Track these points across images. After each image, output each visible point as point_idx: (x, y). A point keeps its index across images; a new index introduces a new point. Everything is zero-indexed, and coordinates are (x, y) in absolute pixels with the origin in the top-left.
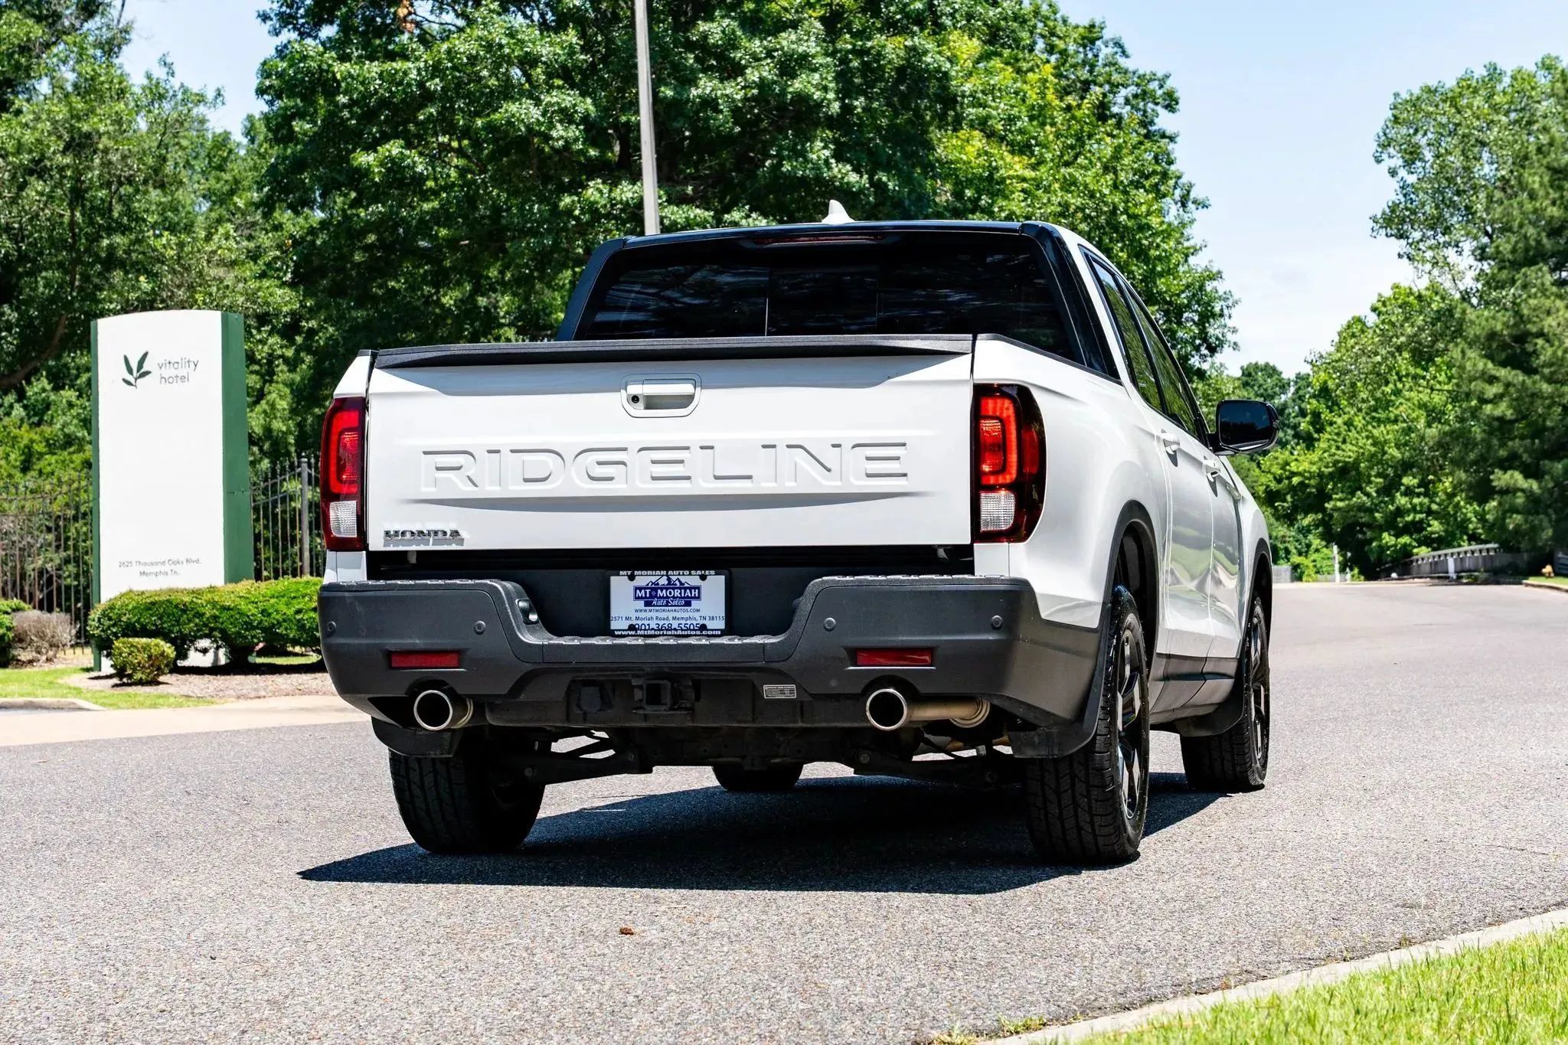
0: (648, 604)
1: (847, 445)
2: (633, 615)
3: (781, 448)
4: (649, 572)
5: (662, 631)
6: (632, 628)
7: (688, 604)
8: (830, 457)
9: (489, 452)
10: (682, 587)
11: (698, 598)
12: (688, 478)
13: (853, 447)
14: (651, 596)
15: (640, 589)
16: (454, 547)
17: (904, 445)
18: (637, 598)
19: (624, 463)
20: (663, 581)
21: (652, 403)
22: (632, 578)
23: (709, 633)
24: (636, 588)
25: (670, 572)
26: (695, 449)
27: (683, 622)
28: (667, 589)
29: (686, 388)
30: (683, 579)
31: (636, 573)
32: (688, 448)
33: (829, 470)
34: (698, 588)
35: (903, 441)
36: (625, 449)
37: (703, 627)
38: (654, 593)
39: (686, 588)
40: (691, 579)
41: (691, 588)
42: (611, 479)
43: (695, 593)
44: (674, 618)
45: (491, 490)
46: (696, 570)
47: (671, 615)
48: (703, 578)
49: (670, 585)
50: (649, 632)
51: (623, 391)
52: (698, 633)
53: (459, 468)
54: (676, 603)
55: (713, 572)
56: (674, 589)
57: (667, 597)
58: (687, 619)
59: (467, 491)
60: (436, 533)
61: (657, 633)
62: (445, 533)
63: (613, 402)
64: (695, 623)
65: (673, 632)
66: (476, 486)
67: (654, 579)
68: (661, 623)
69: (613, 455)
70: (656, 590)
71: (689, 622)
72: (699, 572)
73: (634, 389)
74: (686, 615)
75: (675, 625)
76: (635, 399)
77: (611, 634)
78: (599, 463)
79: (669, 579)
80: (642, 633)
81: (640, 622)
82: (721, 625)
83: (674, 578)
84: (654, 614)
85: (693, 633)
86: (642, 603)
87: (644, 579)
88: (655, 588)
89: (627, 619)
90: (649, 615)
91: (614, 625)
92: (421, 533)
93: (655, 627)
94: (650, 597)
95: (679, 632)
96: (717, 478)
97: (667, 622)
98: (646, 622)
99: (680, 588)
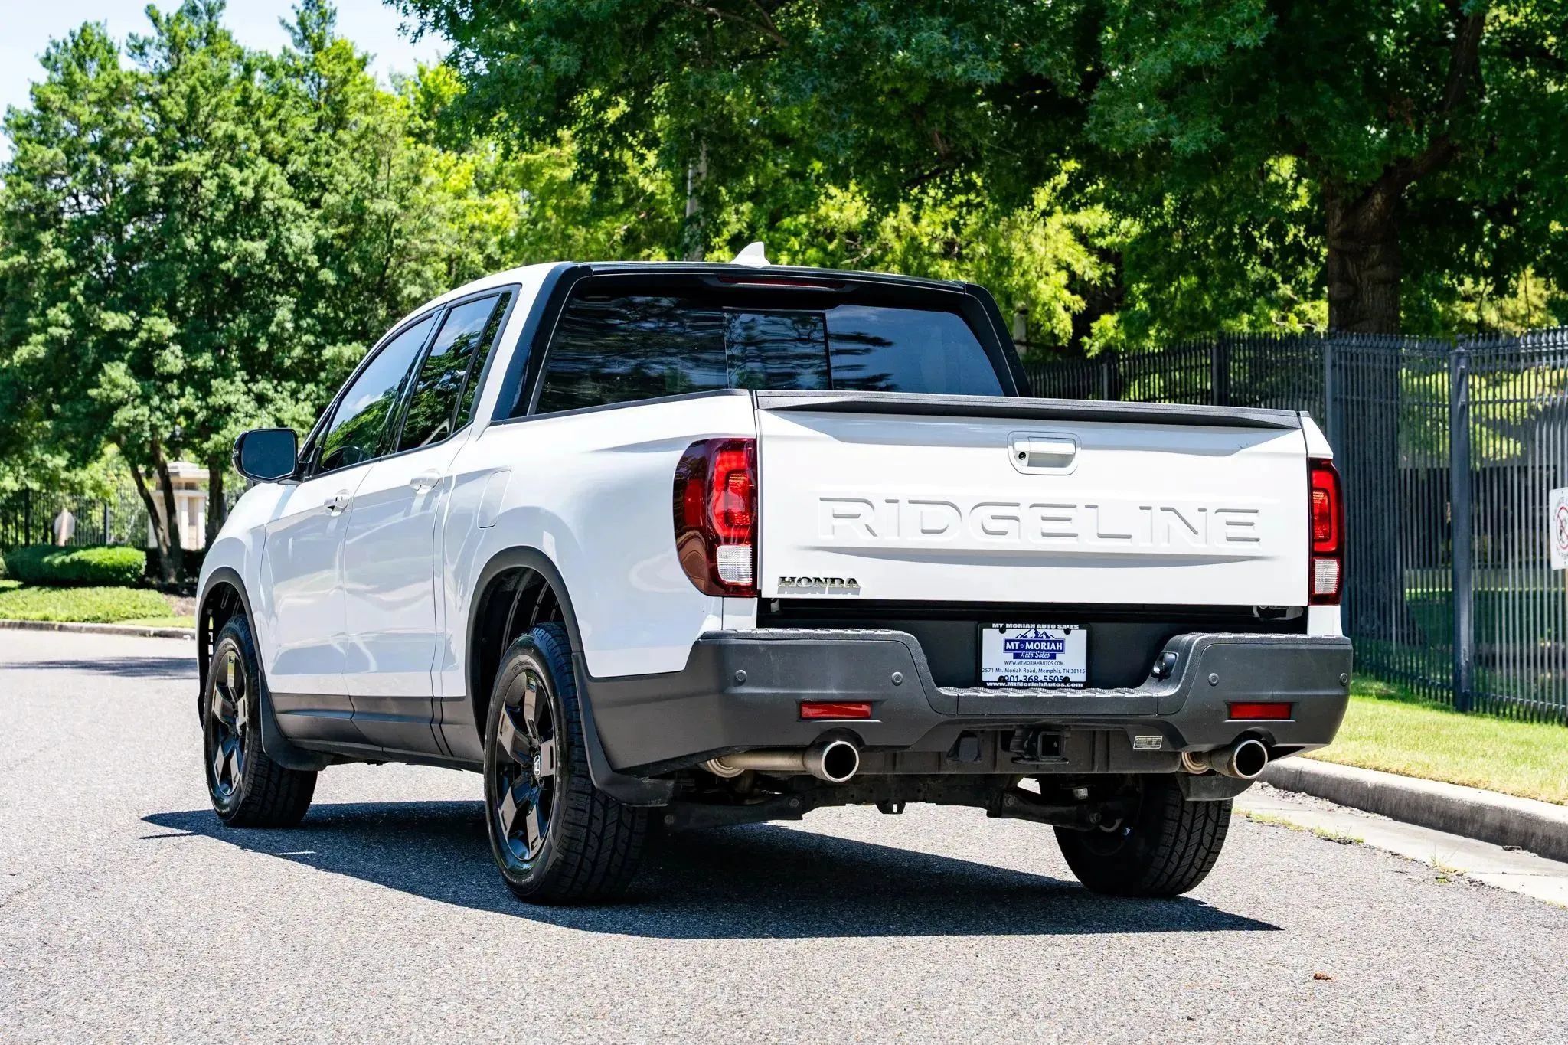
0: (1017, 656)
1: (1211, 510)
2: (1003, 667)
3: (1156, 510)
4: (1020, 625)
5: (1029, 683)
6: (1002, 679)
7: (1053, 657)
8: (1196, 520)
9: (888, 501)
10: (1049, 641)
11: (1062, 651)
12: (1075, 535)
13: (1217, 511)
14: (1020, 649)
15: (1010, 641)
16: (850, 596)
17: (1257, 512)
18: (1007, 650)
19: (1016, 519)
20: (1031, 634)
21: (1036, 461)
22: (1002, 630)
23: (1073, 685)
24: (1007, 641)
25: (1039, 626)
26: (1081, 507)
27: (1049, 674)
28: (1034, 642)
29: (1066, 448)
30: (1049, 633)
31: (1007, 625)
32: (1074, 506)
33: (1196, 533)
34: (1062, 641)
35: (1255, 508)
36: (1017, 505)
37: (1066, 680)
38: (1022, 646)
39: (1051, 642)
40: (1056, 633)
41: (1055, 642)
42: (1004, 533)
43: (1059, 646)
44: (1040, 671)
45: (889, 540)
46: (1062, 624)
47: (1037, 667)
48: (1067, 632)
49: (1038, 638)
50: (1019, 684)
51: (1010, 448)
52: (1063, 685)
53: (856, 517)
54: (1041, 656)
55: (1077, 626)
56: (1040, 642)
57: (1035, 650)
58: (1052, 671)
59: (866, 541)
60: (833, 580)
61: (1026, 685)
62: (842, 581)
63: (1000, 458)
64: (1059, 675)
65: (1040, 684)
66: (874, 534)
67: (1023, 632)
68: (1028, 675)
69: (1006, 510)
70: (1024, 642)
71: (1054, 674)
72: (1065, 627)
73: (1022, 446)
74: (1051, 668)
75: (1041, 678)
76: (1022, 455)
77: (984, 685)
78: (994, 517)
79: (1036, 633)
80: (1012, 684)
81: (1009, 674)
82: (1081, 677)
83: (1041, 632)
84: (1022, 667)
85: (1058, 685)
86: (1011, 655)
87: (1014, 631)
88: (1023, 641)
89: (997, 670)
90: (1017, 667)
91: (985, 677)
92: (818, 580)
93: (1023, 679)
94: (1018, 649)
95: (1046, 684)
96: (1101, 536)
97: (1034, 674)
98: (1015, 674)
99: (1046, 642)
